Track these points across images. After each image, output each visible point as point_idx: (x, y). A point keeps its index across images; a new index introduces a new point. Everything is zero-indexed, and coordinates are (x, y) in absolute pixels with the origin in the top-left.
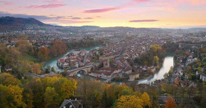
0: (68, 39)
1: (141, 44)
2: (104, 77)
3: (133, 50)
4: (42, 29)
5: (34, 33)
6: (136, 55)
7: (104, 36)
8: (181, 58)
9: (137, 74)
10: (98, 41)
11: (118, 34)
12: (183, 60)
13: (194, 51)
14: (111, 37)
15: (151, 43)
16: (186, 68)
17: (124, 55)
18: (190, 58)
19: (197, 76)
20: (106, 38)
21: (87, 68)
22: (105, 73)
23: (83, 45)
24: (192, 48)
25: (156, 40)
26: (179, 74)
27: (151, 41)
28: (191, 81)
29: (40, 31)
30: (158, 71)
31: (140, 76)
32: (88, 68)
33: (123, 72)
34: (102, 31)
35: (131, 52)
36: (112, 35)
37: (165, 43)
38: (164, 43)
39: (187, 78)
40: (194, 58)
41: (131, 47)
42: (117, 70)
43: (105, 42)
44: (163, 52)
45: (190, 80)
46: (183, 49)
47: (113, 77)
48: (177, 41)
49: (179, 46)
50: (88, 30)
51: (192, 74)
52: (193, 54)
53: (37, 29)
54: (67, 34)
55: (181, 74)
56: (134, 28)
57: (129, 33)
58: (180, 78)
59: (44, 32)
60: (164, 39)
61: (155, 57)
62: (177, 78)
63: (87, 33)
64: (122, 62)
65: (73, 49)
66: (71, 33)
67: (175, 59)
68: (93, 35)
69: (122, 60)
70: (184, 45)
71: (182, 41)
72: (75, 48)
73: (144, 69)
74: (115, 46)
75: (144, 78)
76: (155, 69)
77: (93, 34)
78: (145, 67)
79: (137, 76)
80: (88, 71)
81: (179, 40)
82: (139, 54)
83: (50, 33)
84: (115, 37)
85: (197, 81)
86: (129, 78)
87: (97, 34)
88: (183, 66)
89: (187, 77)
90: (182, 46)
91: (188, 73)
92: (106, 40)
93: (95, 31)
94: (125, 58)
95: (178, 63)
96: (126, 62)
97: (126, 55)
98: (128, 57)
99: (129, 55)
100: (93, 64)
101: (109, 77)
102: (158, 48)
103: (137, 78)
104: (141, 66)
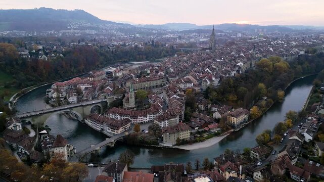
2: (108, 131)
4: (92, 28)
6: (211, 80)
9: (182, 130)
17: (184, 80)
21: (81, 107)
22: (110, 122)
26: (302, 136)
27: (271, 49)
29: (87, 31)
32: (85, 108)
33: (155, 122)
37: (302, 53)
38: (299, 53)
41: (215, 61)
42: (145, 116)
47: (127, 134)
53: (85, 29)
54: (132, 36)
55: (309, 137)
62: (285, 152)
67: (314, 91)
73: (217, 115)
80: (83, 114)
82: (221, 78)
86: (161, 139)
94: (182, 86)
95: (317, 102)
96: (175, 96)
97: (188, 79)
98: (192, 84)
99: (195, 80)
100: (104, 97)
101: (116, 133)
102: (278, 63)
103: (183, 140)
104: (214, 107)
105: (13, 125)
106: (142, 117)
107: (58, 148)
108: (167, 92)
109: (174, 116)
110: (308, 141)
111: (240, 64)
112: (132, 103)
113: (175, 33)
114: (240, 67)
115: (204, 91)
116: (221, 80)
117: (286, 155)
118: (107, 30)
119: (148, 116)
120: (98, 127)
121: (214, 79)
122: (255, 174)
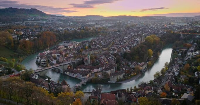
0: (62, 30)
1: (136, 34)
2: (80, 77)
3: (125, 43)
4: (43, 20)
6: (126, 49)
7: (104, 25)
8: (181, 50)
9: (119, 74)
10: (93, 32)
12: (182, 53)
13: (197, 42)
14: (110, 26)
15: (149, 34)
16: (184, 65)
17: (112, 49)
18: (192, 51)
19: (195, 78)
20: (105, 27)
21: (62, 66)
22: (81, 72)
23: (77, 36)
24: (196, 38)
25: (155, 30)
26: (174, 73)
27: (149, 31)
28: (187, 86)
29: (40, 21)
30: (149, 67)
31: (124, 76)
32: (64, 66)
33: (104, 71)
34: (103, 20)
35: (121, 45)
36: (113, 25)
37: (165, 32)
38: (163, 32)
39: (183, 80)
40: (195, 51)
41: (124, 38)
42: (98, 68)
43: (101, 32)
44: (160, 44)
45: (186, 84)
46: (185, 40)
47: (91, 78)
48: (179, 30)
49: (180, 36)
50: (89, 20)
51: (190, 76)
52: (196, 45)
53: (39, 20)
54: (68, 24)
55: (177, 74)
56: (137, 17)
57: (131, 22)
58: (173, 80)
59: (45, 22)
60: (164, 28)
61: (148, 50)
62: (169, 80)
63: (88, 22)
64: (107, 58)
66: (72, 23)
67: (173, 52)
69: (107, 55)
70: (187, 35)
71: (185, 30)
72: (68, 39)
73: (132, 66)
74: (107, 37)
75: (129, 79)
76: (145, 66)
77: (94, 24)
78: (133, 64)
79: (121, 76)
80: (64, 69)
81: (181, 29)
82: (130, 47)
83: (50, 24)
84: (115, 26)
85: (196, 85)
86: (109, 79)
87: (97, 24)
88: (180, 62)
89: (182, 78)
90: (184, 35)
91: (185, 73)
92: (103, 30)
93: (96, 21)
94: (112, 52)
95: (176, 57)
96: (110, 58)
97: (114, 48)
98: (116, 51)
99: (117, 49)
100: (72, 60)
101: (85, 78)
102: (155, 39)
103: (120, 79)
104: (129, 62)
105: (34, 76)
106: (97, 69)
107: (64, 86)
108: (106, 56)
109: (113, 68)
110: (176, 76)
111: (138, 39)
112: (89, 62)
113: (92, 21)
114: (137, 41)
115: (123, 55)
116: (130, 48)
117: (170, 82)
118: (52, 20)
119: (99, 68)
120: (74, 75)
121: (127, 48)
122: (158, 91)
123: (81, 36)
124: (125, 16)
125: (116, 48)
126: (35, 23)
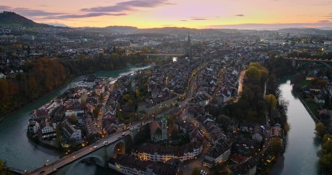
0: (73, 53)
5: (11, 41)
7: (145, 44)
10: (134, 56)
11: (170, 39)
20: (149, 47)
21: (103, 149)
23: (105, 65)
34: (141, 35)
35: (212, 86)
36: (160, 43)
37: (267, 57)
38: (265, 58)
43: (148, 57)
49: (292, 63)
50: (116, 34)
53: (20, 33)
59: (33, 38)
63: (115, 39)
65: (83, 74)
66: (86, 40)
68: (126, 43)
70: (300, 61)
72: (87, 72)
77: (126, 41)
78: (259, 132)
81: (287, 51)
83: (43, 40)
84: (165, 45)
87: (132, 42)
92: (149, 53)
93: (128, 36)
94: (201, 103)
96: (208, 120)
97: (203, 95)
98: (208, 101)
99: (209, 96)
106: (188, 153)
109: (227, 148)
111: (237, 73)
112: (165, 135)
116: (233, 93)
118: (47, 34)
119: (194, 150)
121: (229, 92)
123: (112, 66)
124: (176, 28)
125: (207, 95)
126: (14, 38)
